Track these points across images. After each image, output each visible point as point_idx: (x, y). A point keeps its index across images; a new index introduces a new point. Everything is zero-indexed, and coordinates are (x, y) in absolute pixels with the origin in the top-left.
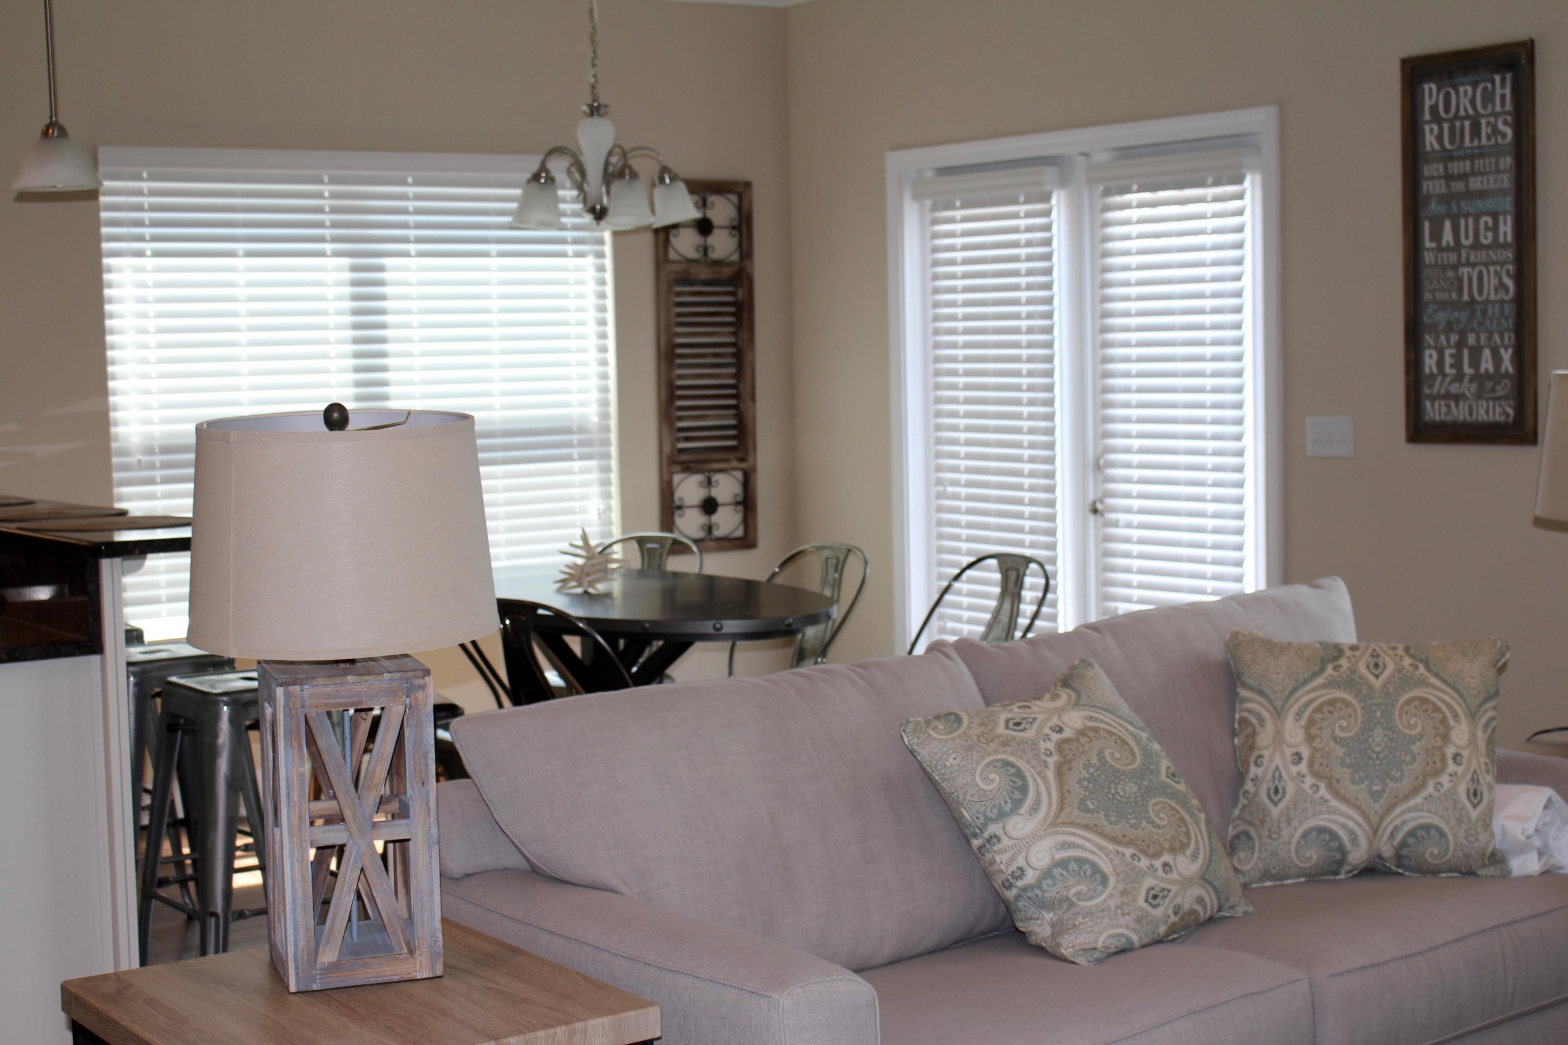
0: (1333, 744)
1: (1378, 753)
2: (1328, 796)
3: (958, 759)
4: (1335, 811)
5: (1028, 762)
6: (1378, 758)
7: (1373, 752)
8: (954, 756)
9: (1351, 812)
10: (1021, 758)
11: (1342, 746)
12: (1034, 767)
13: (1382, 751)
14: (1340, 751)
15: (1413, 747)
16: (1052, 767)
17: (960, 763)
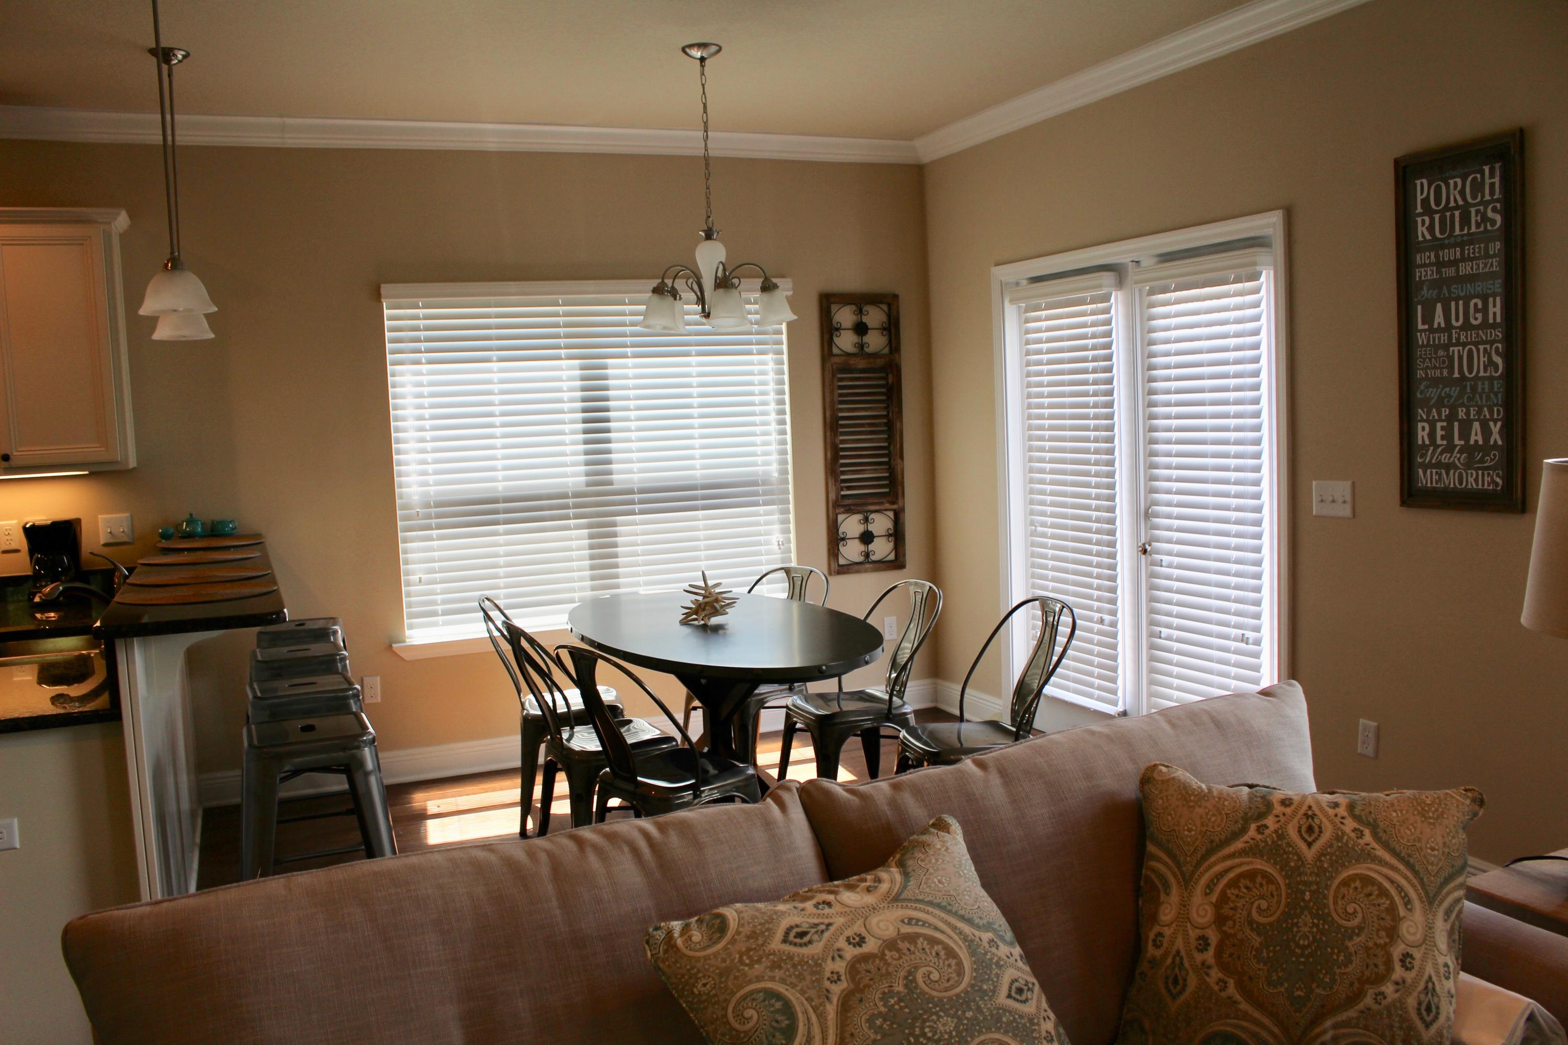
0: (1247, 930)
1: (1303, 948)
2: (1238, 997)
3: (708, 986)
4: (1246, 1016)
5: (803, 992)
6: (1302, 955)
7: (1298, 946)
8: (704, 981)
9: (1266, 1021)
10: (793, 986)
11: (1259, 934)
12: (809, 1000)
13: (1309, 946)
14: (1256, 940)
15: (1349, 944)
16: (835, 1000)
17: (710, 992)
